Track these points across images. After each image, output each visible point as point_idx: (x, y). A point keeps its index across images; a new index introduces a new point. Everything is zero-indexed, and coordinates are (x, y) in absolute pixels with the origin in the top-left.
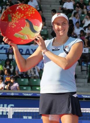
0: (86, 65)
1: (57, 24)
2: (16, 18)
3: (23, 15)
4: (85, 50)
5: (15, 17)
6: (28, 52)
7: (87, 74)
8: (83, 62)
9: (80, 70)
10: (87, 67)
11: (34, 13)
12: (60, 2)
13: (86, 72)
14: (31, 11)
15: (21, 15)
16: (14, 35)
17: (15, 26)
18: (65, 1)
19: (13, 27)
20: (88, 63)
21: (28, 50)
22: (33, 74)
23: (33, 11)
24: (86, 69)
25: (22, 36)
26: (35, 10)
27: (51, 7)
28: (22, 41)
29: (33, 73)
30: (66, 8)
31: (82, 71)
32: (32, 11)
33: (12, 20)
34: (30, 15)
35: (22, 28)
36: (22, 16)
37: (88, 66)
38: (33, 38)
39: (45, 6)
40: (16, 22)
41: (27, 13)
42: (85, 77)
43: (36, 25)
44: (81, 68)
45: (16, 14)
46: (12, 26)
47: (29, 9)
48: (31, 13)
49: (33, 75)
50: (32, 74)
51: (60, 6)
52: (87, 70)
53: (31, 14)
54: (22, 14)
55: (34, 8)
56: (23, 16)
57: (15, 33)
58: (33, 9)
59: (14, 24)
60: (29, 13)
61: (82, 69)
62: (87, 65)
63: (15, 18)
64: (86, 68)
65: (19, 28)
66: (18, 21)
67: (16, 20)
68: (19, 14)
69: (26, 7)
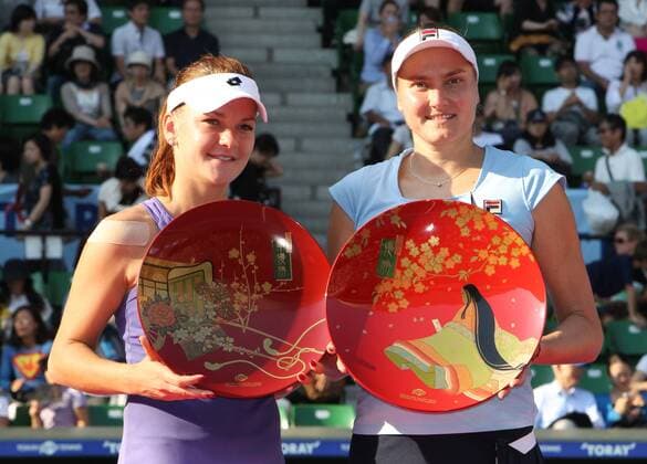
1: (420, 85)
2: (419, 265)
3: (458, 258)
5: (414, 260)
11: (515, 264)
14: (503, 250)
15: (446, 259)
16: (388, 349)
17: (405, 304)
19: (393, 308)
23: (515, 253)
25: (428, 365)
26: (525, 250)
28: (420, 392)
32: (510, 250)
33: (398, 273)
34: (490, 271)
35: (436, 322)
36: (450, 265)
38: (478, 391)
40: (412, 287)
41: (483, 254)
43: (509, 330)
45: (425, 247)
46: (390, 300)
47: (495, 240)
48: (503, 261)
53: (497, 267)
54: (452, 254)
55: (519, 241)
56: (458, 267)
57: (395, 345)
58: (514, 245)
59: (399, 295)
60: (492, 260)
63: (415, 267)
65: (422, 319)
66: (426, 283)
67: (415, 275)
68: (442, 249)
69: (483, 226)
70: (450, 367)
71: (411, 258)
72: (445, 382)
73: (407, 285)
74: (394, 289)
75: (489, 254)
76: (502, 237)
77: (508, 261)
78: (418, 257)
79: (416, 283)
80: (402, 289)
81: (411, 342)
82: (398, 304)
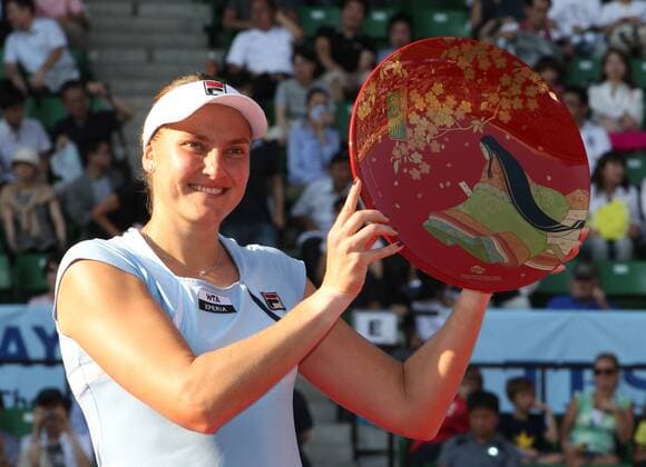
2: (428, 119)
3: (466, 106)
5: (422, 114)
6: (12, 348)
9: (346, 453)
11: (533, 105)
12: (208, 30)
14: (516, 90)
15: (455, 109)
16: (426, 223)
17: (426, 168)
18: (237, 24)
19: (415, 174)
24: (385, 446)
28: (478, 269)
31: (360, 454)
32: (523, 89)
34: (505, 117)
36: (460, 115)
38: (540, 260)
40: (428, 148)
41: (493, 98)
43: (546, 184)
44: (355, 438)
45: (430, 97)
46: (410, 166)
47: (505, 80)
51: (212, 55)
52: (390, 453)
53: (513, 112)
54: (459, 101)
56: (469, 117)
57: (432, 218)
58: (528, 83)
59: (417, 158)
60: (505, 104)
61: (361, 446)
63: (425, 122)
65: (448, 184)
66: (440, 140)
67: (427, 132)
68: (448, 97)
69: (490, 64)
70: (497, 236)
71: (418, 112)
72: (499, 254)
73: (422, 146)
74: (411, 152)
75: (501, 97)
76: (512, 75)
77: (524, 104)
78: (425, 110)
79: (431, 141)
80: (418, 150)
81: (447, 212)
82: (419, 169)
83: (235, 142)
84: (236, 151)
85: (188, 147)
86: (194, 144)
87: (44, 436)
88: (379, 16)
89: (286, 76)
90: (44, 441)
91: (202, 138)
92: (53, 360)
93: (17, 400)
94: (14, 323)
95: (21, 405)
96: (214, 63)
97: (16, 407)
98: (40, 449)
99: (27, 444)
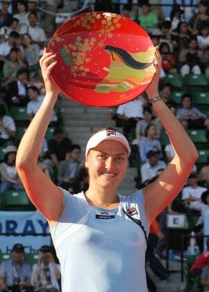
0: (179, 258)
3: (93, 40)
4: (175, 220)
6: (29, 229)
7: (182, 280)
8: (171, 251)
10: (182, 261)
11: (119, 26)
13: (180, 275)
14: (110, 24)
15: (89, 43)
20: (185, 254)
21: (29, 223)
22: (45, 285)
23: (116, 21)
24: (180, 269)
26: (119, 17)
27: (85, 112)
28: (122, 95)
29: (44, 282)
30: (124, 115)
32: (112, 22)
33: (74, 60)
34: (110, 36)
35: (105, 69)
36: (92, 44)
37: (185, 259)
39: (70, 110)
40: (85, 62)
41: (102, 31)
42: (178, 288)
43: (137, 51)
45: (77, 43)
46: (80, 72)
47: (103, 22)
49: (43, 287)
50: (41, 285)
51: (111, 110)
52: (182, 272)
53: (112, 32)
54: (90, 39)
56: (96, 43)
58: (113, 19)
59: (82, 68)
60: (108, 31)
62: (182, 257)
63: (80, 54)
64: (180, 264)
65: (98, 71)
66: (88, 57)
67: (82, 57)
68: (84, 40)
70: (126, 80)
71: (75, 51)
72: (129, 86)
73: (82, 62)
74: (79, 67)
75: (105, 29)
76: (105, 19)
77: (115, 27)
78: (77, 49)
79: (85, 59)
80: (81, 65)
82: (84, 72)
83: (119, 155)
84: (119, 158)
85: (100, 158)
86: (102, 156)
87: (42, 264)
88: (178, 95)
89: (140, 119)
90: (42, 266)
91: (105, 154)
92: (46, 234)
93: (31, 250)
94: (30, 219)
95: (33, 252)
96: (112, 113)
97: (31, 253)
98: (41, 269)
99: (35, 267)
